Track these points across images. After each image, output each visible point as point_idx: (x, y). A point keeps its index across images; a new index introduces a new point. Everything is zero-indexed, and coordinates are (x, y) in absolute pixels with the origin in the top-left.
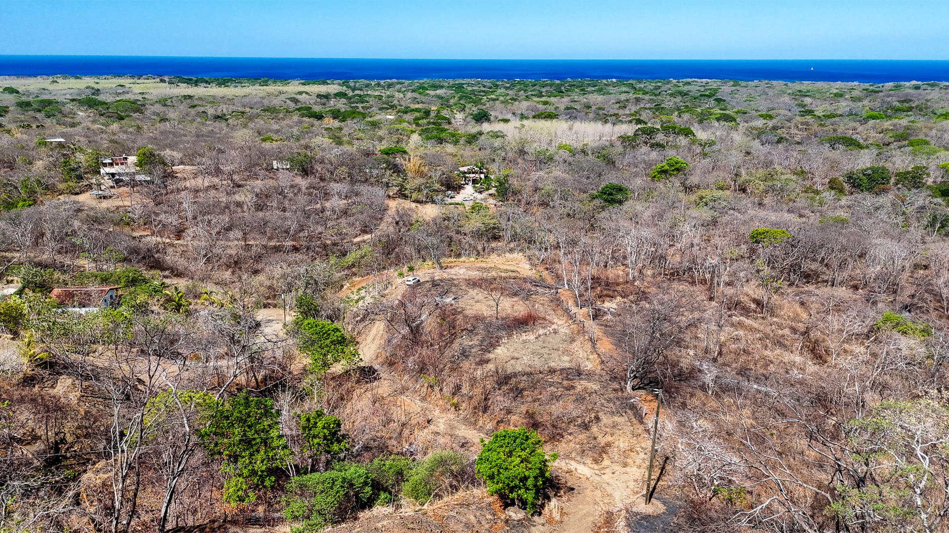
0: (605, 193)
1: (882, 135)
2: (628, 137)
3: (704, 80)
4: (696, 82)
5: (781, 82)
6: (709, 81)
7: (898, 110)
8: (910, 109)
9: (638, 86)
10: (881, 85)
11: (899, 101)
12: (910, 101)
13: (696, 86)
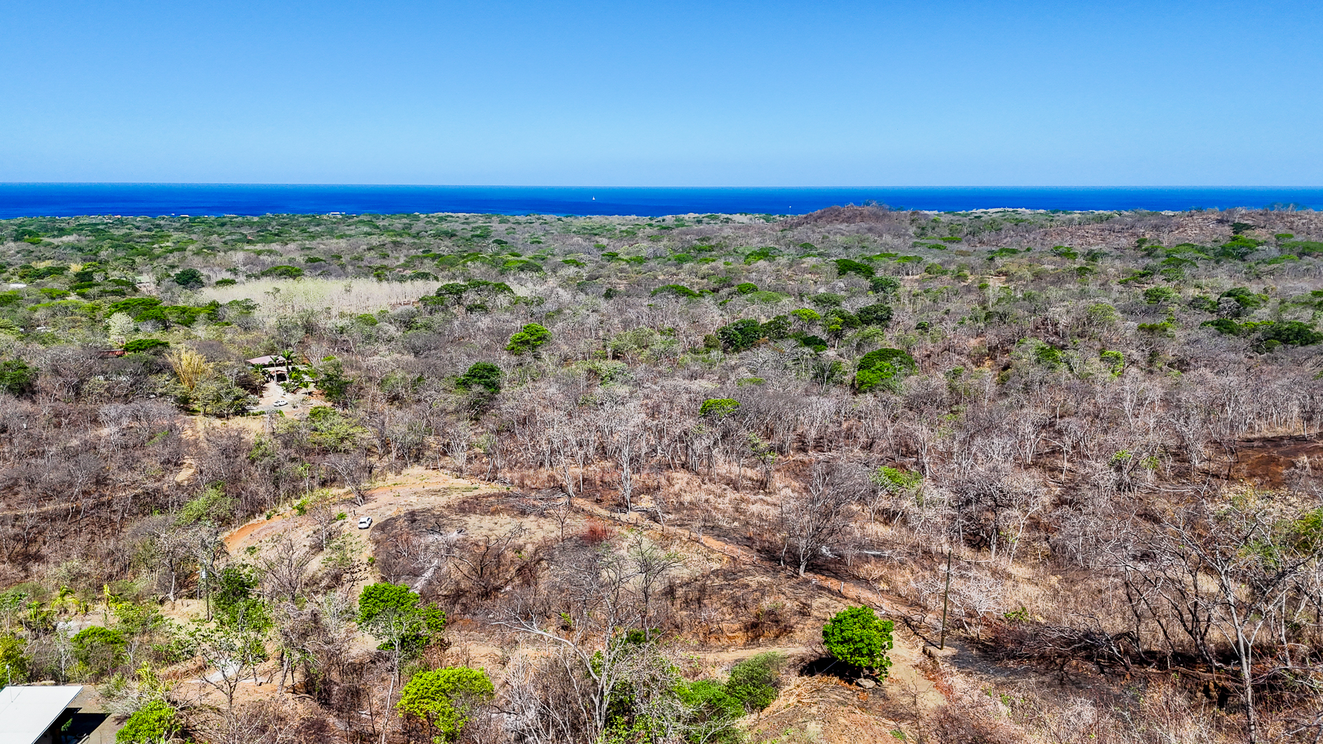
0: (474, 376)
1: (706, 280)
2: (432, 298)
3: (460, 215)
4: (452, 217)
5: (552, 216)
6: (468, 215)
7: (700, 250)
8: (711, 249)
9: (380, 223)
10: (660, 218)
11: (698, 240)
12: (709, 239)
13: (457, 221)
